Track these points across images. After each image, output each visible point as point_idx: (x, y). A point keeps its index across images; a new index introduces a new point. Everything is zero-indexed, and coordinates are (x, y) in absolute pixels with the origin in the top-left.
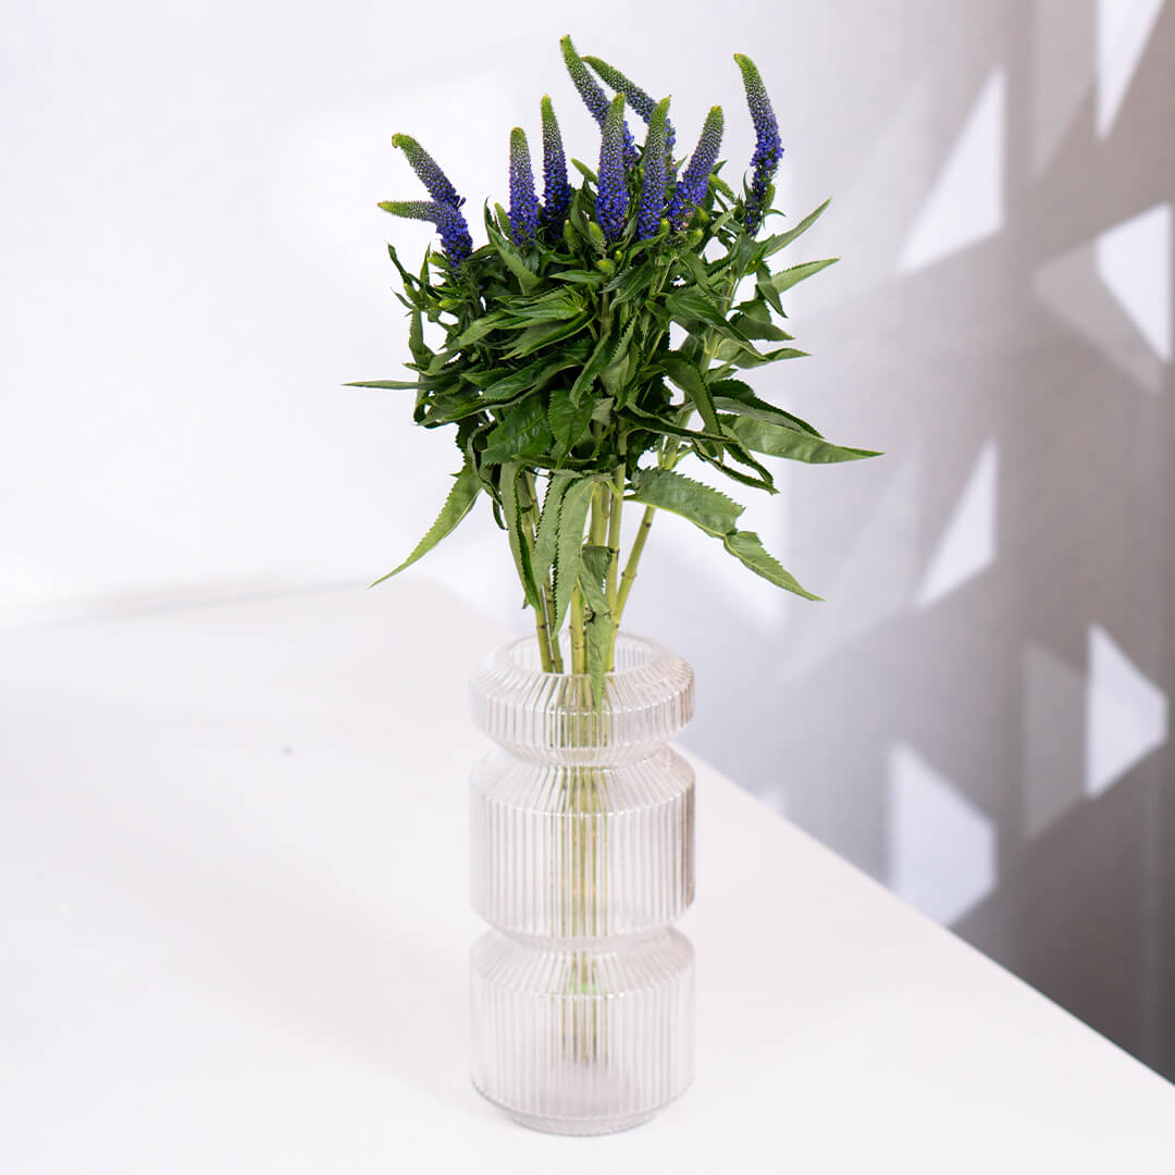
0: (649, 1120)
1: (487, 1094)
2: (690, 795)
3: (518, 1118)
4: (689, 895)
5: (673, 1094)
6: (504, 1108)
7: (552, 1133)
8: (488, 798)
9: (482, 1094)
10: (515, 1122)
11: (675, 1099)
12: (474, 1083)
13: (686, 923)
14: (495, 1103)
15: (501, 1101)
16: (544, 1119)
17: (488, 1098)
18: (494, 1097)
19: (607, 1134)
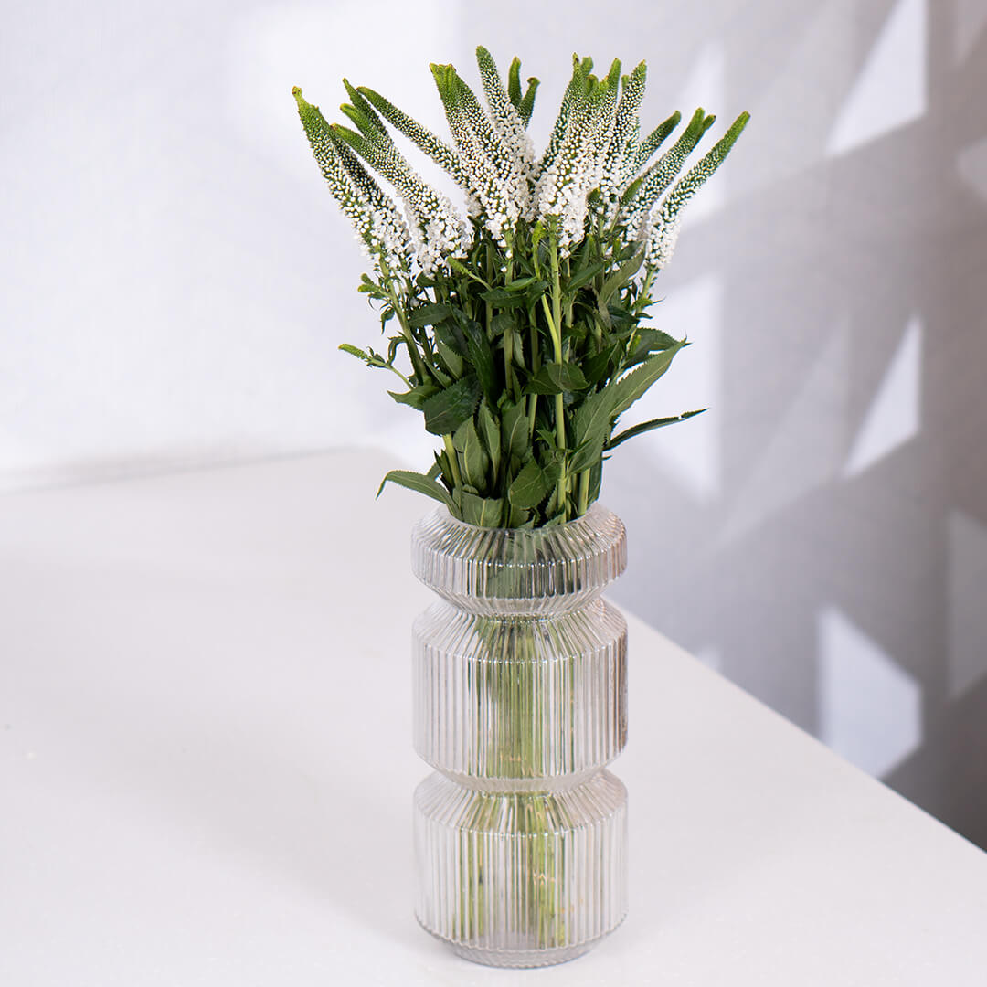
0: (584, 954)
1: (429, 928)
2: (622, 644)
3: (459, 952)
4: (622, 738)
5: (606, 929)
6: (445, 941)
7: (492, 966)
8: (429, 646)
9: (425, 928)
10: (456, 955)
11: (608, 933)
12: (417, 918)
13: (619, 766)
14: (437, 936)
15: (443, 935)
16: (483, 952)
17: (430, 932)
18: (436, 931)
19: (543, 966)
